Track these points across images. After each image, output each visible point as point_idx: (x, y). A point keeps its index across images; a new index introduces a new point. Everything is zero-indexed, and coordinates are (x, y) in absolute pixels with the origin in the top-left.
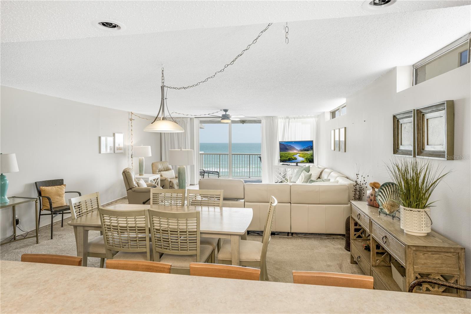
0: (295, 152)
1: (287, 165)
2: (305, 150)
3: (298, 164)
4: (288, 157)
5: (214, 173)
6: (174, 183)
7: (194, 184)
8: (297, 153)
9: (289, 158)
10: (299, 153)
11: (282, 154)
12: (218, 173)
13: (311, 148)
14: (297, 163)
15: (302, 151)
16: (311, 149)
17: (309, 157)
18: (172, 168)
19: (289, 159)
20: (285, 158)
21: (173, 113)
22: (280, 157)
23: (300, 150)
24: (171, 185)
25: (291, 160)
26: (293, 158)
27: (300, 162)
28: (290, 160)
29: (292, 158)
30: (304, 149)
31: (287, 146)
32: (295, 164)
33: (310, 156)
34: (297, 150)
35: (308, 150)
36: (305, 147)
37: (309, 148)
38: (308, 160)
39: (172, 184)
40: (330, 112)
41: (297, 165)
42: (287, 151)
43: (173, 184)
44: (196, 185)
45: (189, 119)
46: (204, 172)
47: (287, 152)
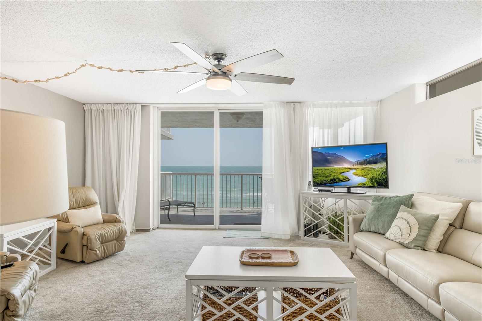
0: (346, 166)
1: (329, 191)
2: (369, 162)
3: (351, 189)
4: (329, 177)
5: (186, 204)
6: (93, 237)
7: (149, 228)
8: (350, 169)
9: (332, 177)
10: (355, 169)
11: (318, 171)
12: (192, 205)
13: (384, 158)
14: (349, 188)
15: (361, 164)
16: (381, 160)
17: (376, 176)
18: (98, 201)
19: (331, 180)
20: (324, 179)
21: (83, 66)
22: (314, 177)
23: (357, 162)
24: (85, 243)
25: (337, 182)
26: (341, 177)
27: (358, 185)
28: (334, 183)
29: (339, 179)
30: (365, 160)
31: (329, 156)
32: (345, 190)
33: (379, 174)
34: (350, 162)
35: (375, 163)
36: (369, 157)
37: (377, 159)
38: (376, 181)
39: (89, 240)
40: (426, 83)
41: (349, 192)
42: (328, 165)
43: (91, 239)
44: (153, 229)
45: (139, 107)
46: (170, 204)
47: (327, 167)
